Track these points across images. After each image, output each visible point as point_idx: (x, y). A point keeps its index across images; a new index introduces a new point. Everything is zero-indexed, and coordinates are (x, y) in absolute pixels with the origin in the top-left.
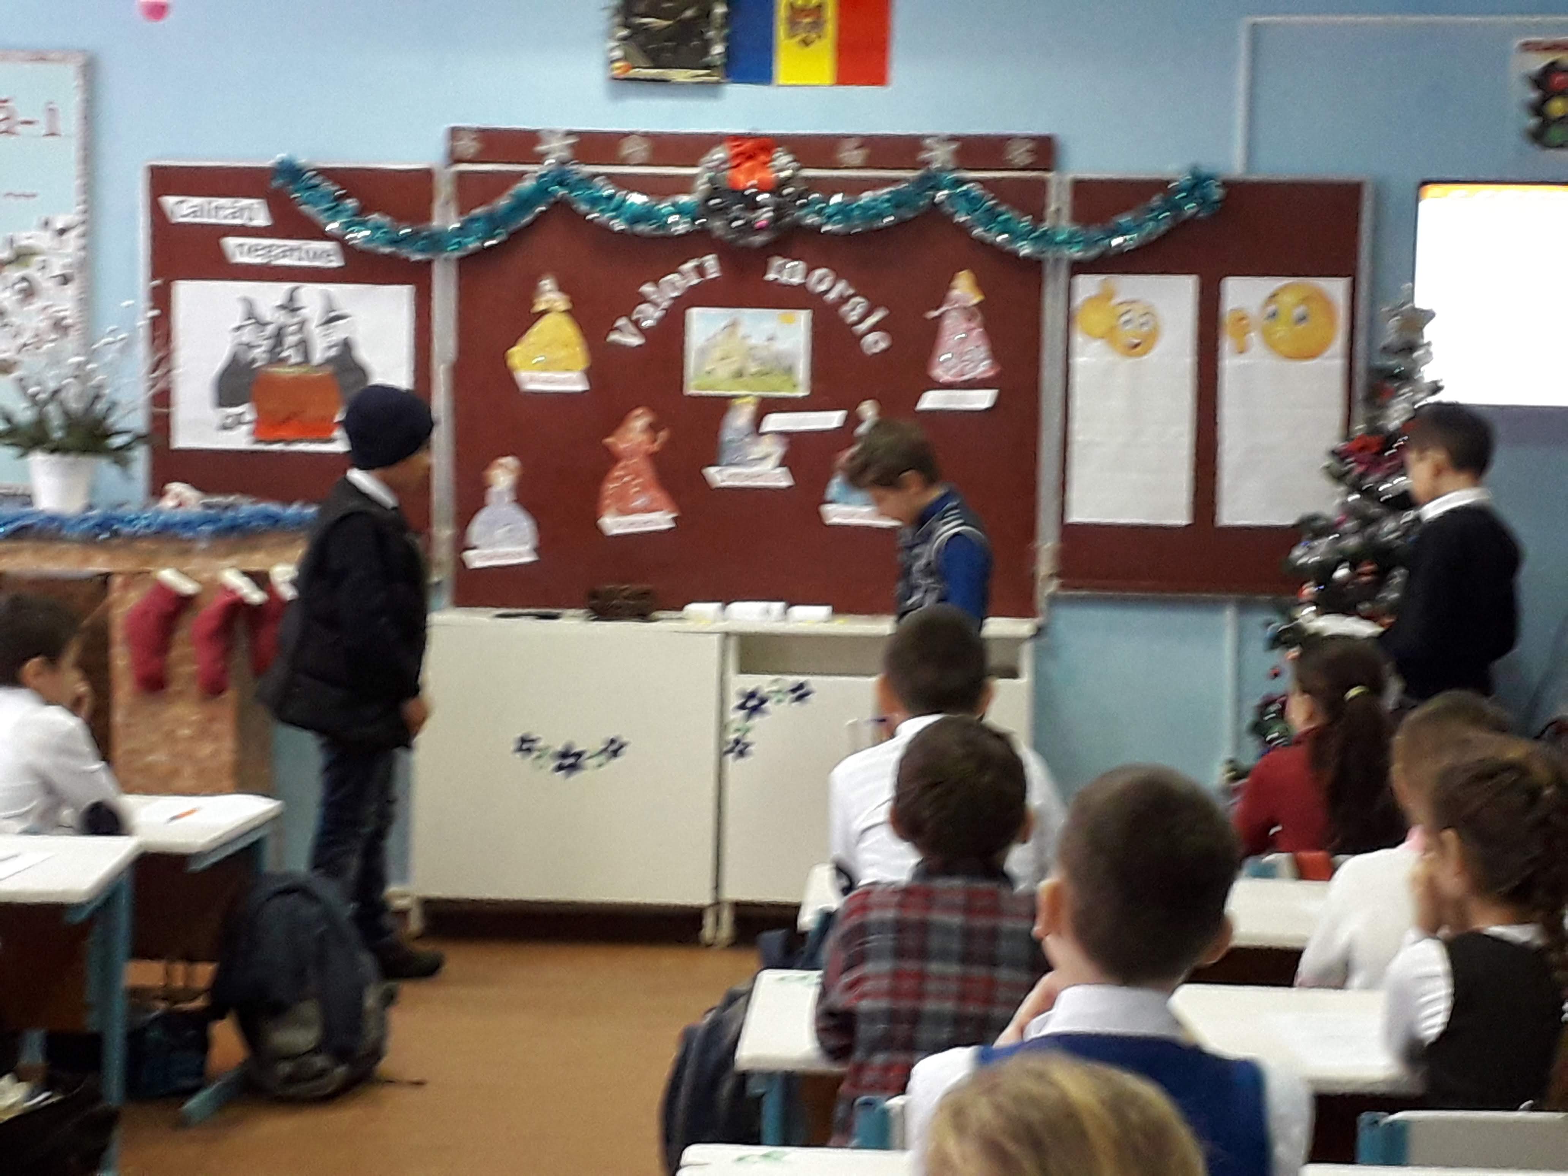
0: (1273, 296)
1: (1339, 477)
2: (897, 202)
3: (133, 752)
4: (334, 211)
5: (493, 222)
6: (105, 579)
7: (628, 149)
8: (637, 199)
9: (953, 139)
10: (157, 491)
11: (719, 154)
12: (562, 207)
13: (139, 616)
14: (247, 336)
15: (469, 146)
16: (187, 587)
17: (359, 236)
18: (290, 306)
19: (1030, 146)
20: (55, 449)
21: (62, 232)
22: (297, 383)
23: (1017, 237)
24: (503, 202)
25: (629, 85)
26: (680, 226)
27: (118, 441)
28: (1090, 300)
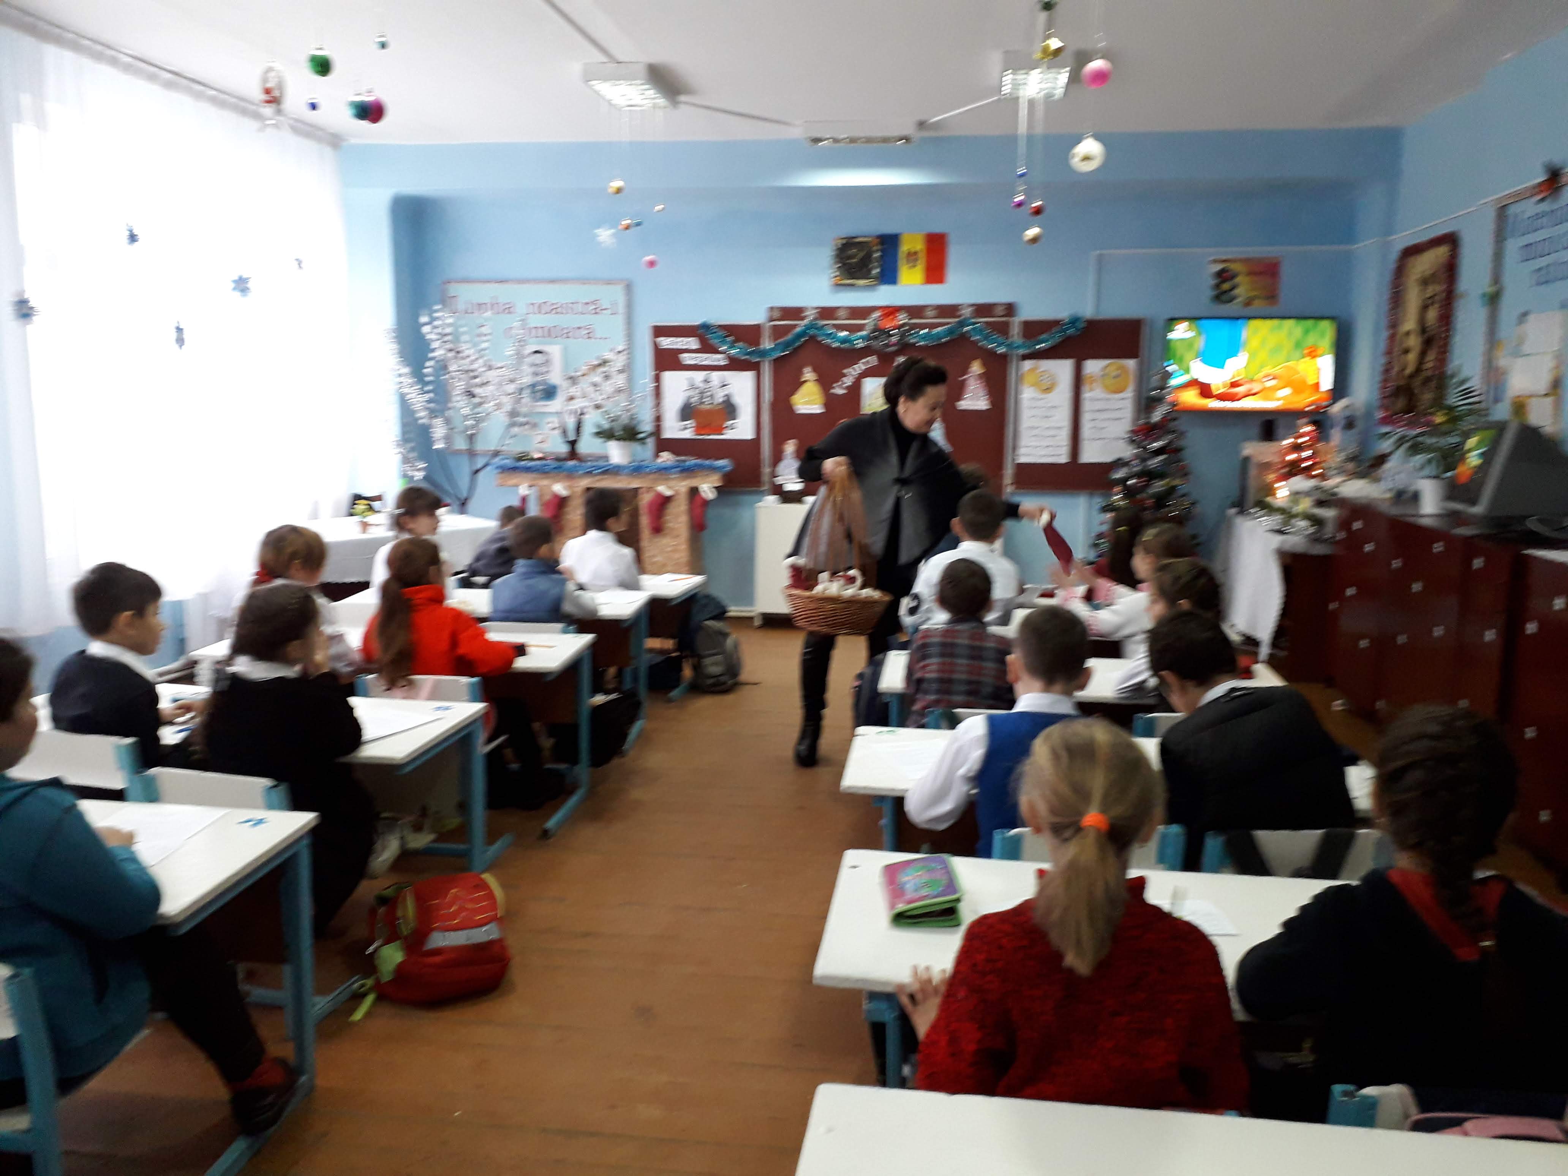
0: (1106, 367)
1: (1132, 441)
2: (950, 332)
3: (650, 557)
4: (723, 342)
5: (787, 345)
6: (636, 490)
7: (841, 313)
8: (844, 334)
9: (973, 305)
10: (657, 456)
11: (876, 315)
12: (813, 338)
13: (651, 504)
14: (691, 393)
15: (777, 314)
16: (668, 493)
17: (733, 351)
18: (706, 381)
19: (1003, 307)
20: (618, 439)
21: (619, 352)
22: (709, 412)
23: (999, 345)
24: (789, 337)
25: (842, 288)
26: (860, 344)
27: (642, 435)
28: (1029, 370)
